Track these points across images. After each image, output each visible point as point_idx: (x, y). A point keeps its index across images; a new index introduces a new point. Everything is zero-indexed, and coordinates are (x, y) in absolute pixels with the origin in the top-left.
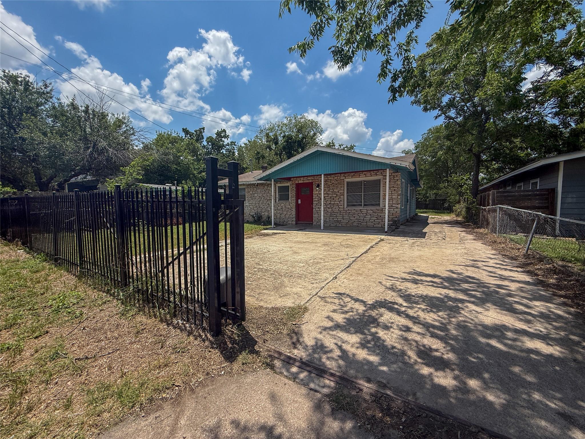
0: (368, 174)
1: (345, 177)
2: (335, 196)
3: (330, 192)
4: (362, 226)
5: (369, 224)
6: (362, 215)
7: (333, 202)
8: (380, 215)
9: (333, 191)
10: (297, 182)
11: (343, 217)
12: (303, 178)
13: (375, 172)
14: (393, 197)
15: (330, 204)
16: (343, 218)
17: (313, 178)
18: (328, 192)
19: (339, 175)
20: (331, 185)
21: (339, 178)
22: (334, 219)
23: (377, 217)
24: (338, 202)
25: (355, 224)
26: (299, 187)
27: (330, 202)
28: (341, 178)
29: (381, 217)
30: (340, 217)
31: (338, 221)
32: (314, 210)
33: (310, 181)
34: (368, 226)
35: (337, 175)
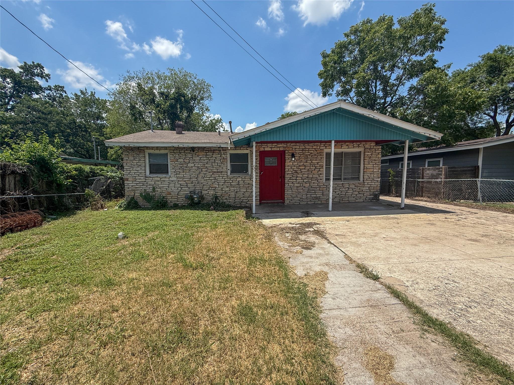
0: (351, 145)
1: (326, 147)
2: (314, 168)
3: (307, 164)
4: (343, 202)
5: (351, 199)
6: (344, 190)
7: (311, 176)
8: (362, 189)
9: (312, 163)
10: (262, 149)
11: (323, 192)
12: (271, 144)
13: (357, 143)
14: (375, 170)
15: (307, 177)
16: (323, 194)
17: (285, 146)
18: (305, 164)
19: (319, 144)
20: (310, 155)
21: (318, 147)
22: (312, 196)
23: (359, 192)
24: (318, 176)
25: (336, 200)
26: (263, 155)
27: (307, 176)
28: (322, 148)
29: (362, 191)
30: (319, 193)
31: (316, 198)
32: (286, 185)
33: (282, 149)
34: (350, 201)
35: (317, 144)
